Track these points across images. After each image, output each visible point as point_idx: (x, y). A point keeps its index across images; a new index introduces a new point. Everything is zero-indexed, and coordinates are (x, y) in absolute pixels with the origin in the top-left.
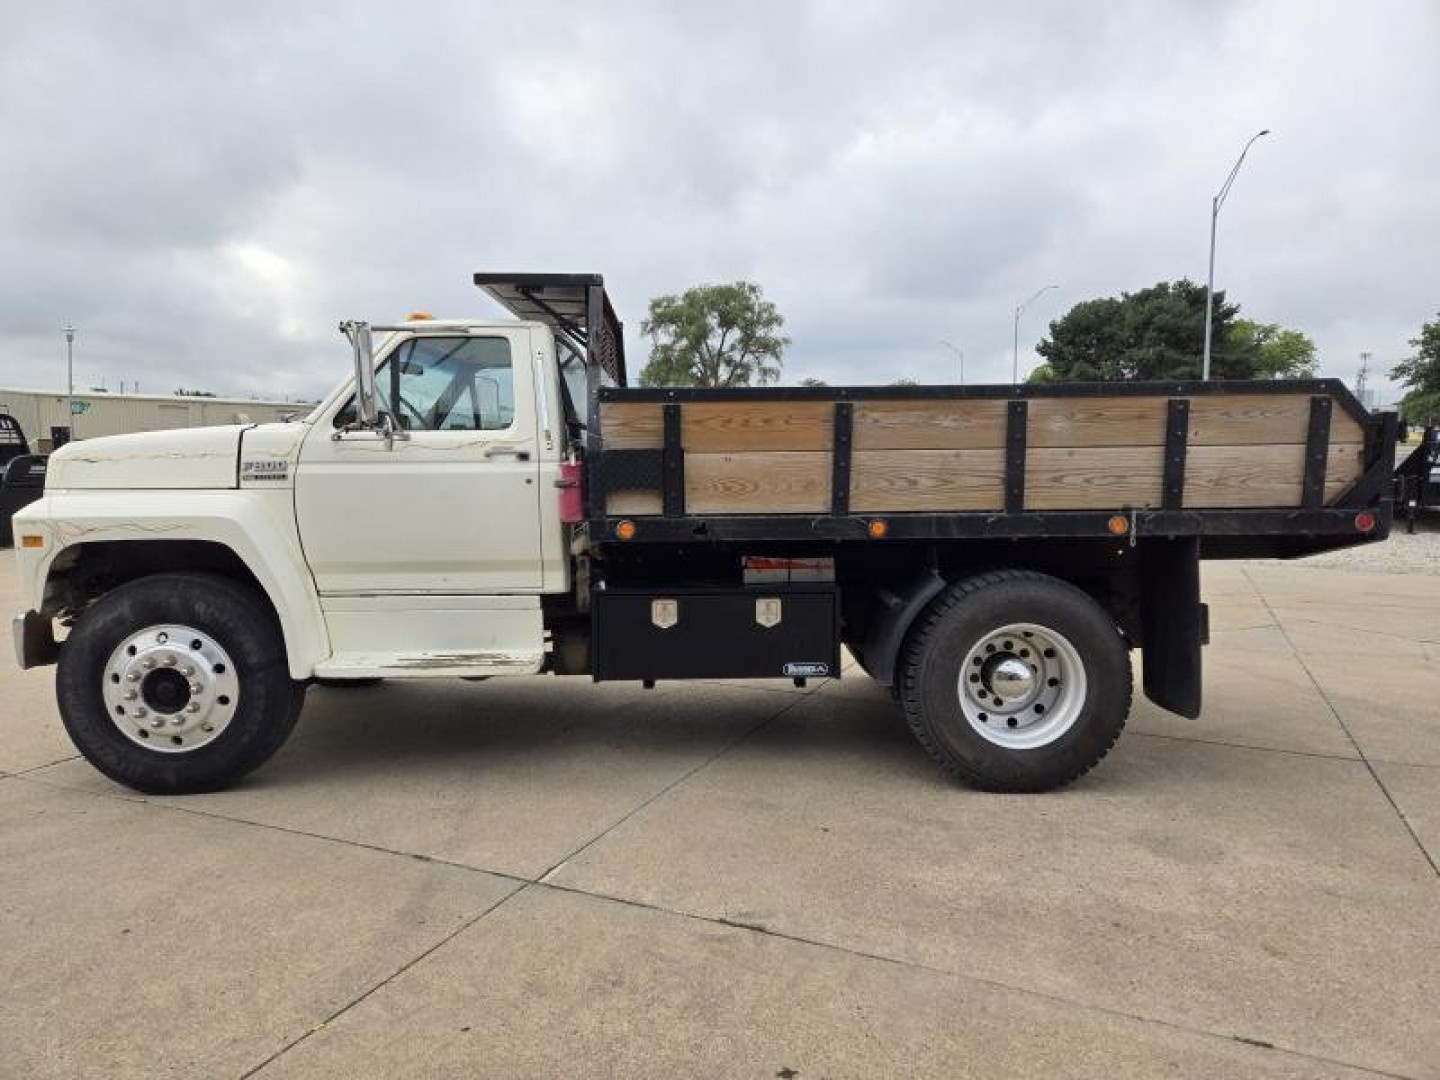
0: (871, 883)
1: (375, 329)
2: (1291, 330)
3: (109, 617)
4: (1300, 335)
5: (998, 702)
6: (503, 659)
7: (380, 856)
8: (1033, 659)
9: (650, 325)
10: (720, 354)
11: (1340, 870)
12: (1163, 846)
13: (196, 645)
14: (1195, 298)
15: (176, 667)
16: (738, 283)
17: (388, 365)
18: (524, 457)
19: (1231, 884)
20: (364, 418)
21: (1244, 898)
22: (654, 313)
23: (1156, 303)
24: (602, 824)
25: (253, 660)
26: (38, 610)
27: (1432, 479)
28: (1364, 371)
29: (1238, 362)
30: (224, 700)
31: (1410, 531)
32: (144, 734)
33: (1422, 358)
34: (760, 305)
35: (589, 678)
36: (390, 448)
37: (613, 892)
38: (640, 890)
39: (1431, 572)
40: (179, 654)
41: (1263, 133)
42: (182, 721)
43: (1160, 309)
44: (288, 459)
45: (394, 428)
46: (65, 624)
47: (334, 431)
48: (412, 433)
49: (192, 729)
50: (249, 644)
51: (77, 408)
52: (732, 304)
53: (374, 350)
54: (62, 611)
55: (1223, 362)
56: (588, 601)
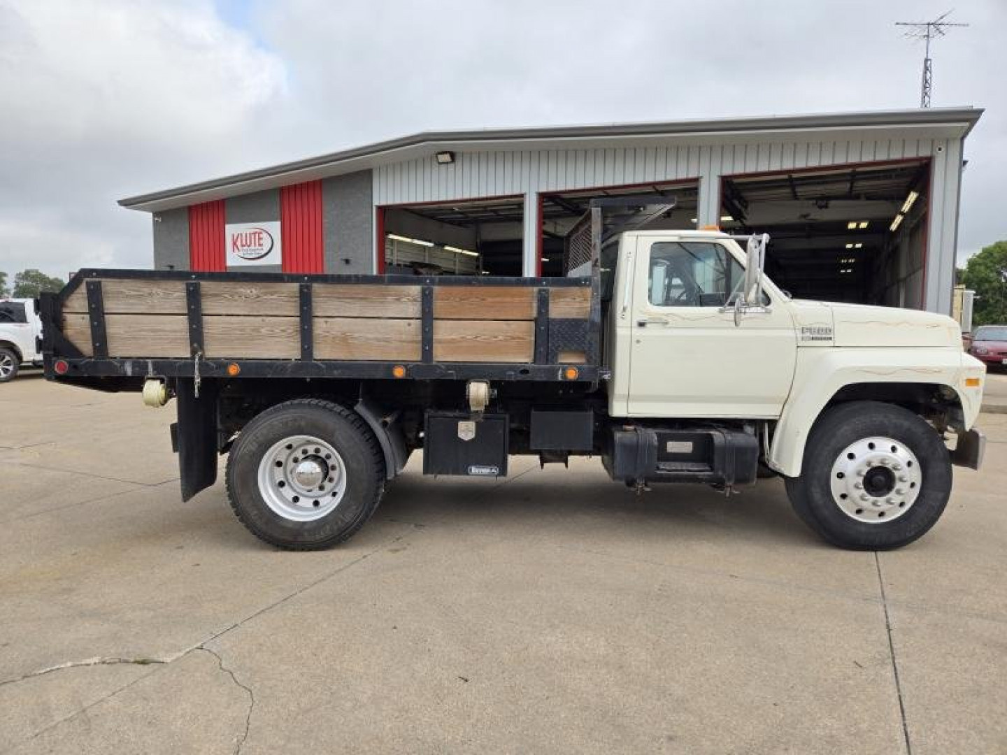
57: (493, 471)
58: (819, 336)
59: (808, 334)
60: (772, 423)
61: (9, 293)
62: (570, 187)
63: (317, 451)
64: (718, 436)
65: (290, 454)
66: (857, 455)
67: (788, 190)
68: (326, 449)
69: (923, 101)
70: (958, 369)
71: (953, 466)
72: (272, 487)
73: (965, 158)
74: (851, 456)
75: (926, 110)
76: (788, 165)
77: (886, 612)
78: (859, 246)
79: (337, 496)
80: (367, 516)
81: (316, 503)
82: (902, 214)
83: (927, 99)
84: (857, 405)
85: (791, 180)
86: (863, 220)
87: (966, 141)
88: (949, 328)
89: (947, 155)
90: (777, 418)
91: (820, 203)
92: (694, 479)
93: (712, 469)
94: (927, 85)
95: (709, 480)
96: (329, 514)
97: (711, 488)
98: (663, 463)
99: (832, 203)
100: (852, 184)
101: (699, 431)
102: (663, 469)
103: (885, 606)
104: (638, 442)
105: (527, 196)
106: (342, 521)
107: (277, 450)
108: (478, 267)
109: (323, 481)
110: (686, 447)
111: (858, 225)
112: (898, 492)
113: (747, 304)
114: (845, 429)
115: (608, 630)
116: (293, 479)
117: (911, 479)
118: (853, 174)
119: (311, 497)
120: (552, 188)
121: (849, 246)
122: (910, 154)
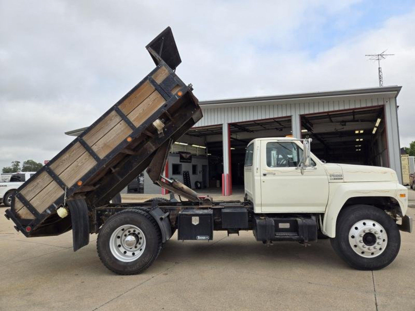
57: (207, 237)
58: (337, 178)
59: (333, 177)
60: (322, 215)
61: (20, 170)
62: (240, 121)
63: (134, 231)
64: (299, 220)
65: (123, 233)
66: (359, 228)
67: (328, 119)
68: (138, 230)
69: (380, 84)
70: (395, 190)
71: (400, 231)
72: (115, 247)
73: (398, 105)
74: (356, 228)
75: (381, 87)
76: (326, 110)
77: (376, 298)
78: (361, 140)
79: (142, 250)
80: (154, 259)
81: (133, 254)
82: (376, 127)
83: (381, 82)
84: (356, 206)
85: (328, 115)
86: (362, 130)
87: (397, 98)
88: (391, 173)
89: (390, 104)
90: (324, 212)
91: (342, 123)
92: (290, 239)
93: (298, 235)
94: (381, 77)
95: (297, 240)
96: (138, 259)
97: (299, 243)
98: (277, 233)
99: (347, 123)
100: (354, 115)
101: (292, 219)
102: (277, 236)
103: (375, 295)
104: (266, 223)
105: (224, 125)
106: (144, 261)
107: (118, 231)
108: (206, 153)
109: (136, 244)
110: (287, 226)
111: (359, 132)
112: (378, 244)
113: (306, 166)
114: (352, 217)
115: (255, 308)
116: (124, 243)
117: (383, 238)
118: (353, 112)
119: (131, 251)
120: (233, 122)
121: (357, 140)
122: (375, 104)
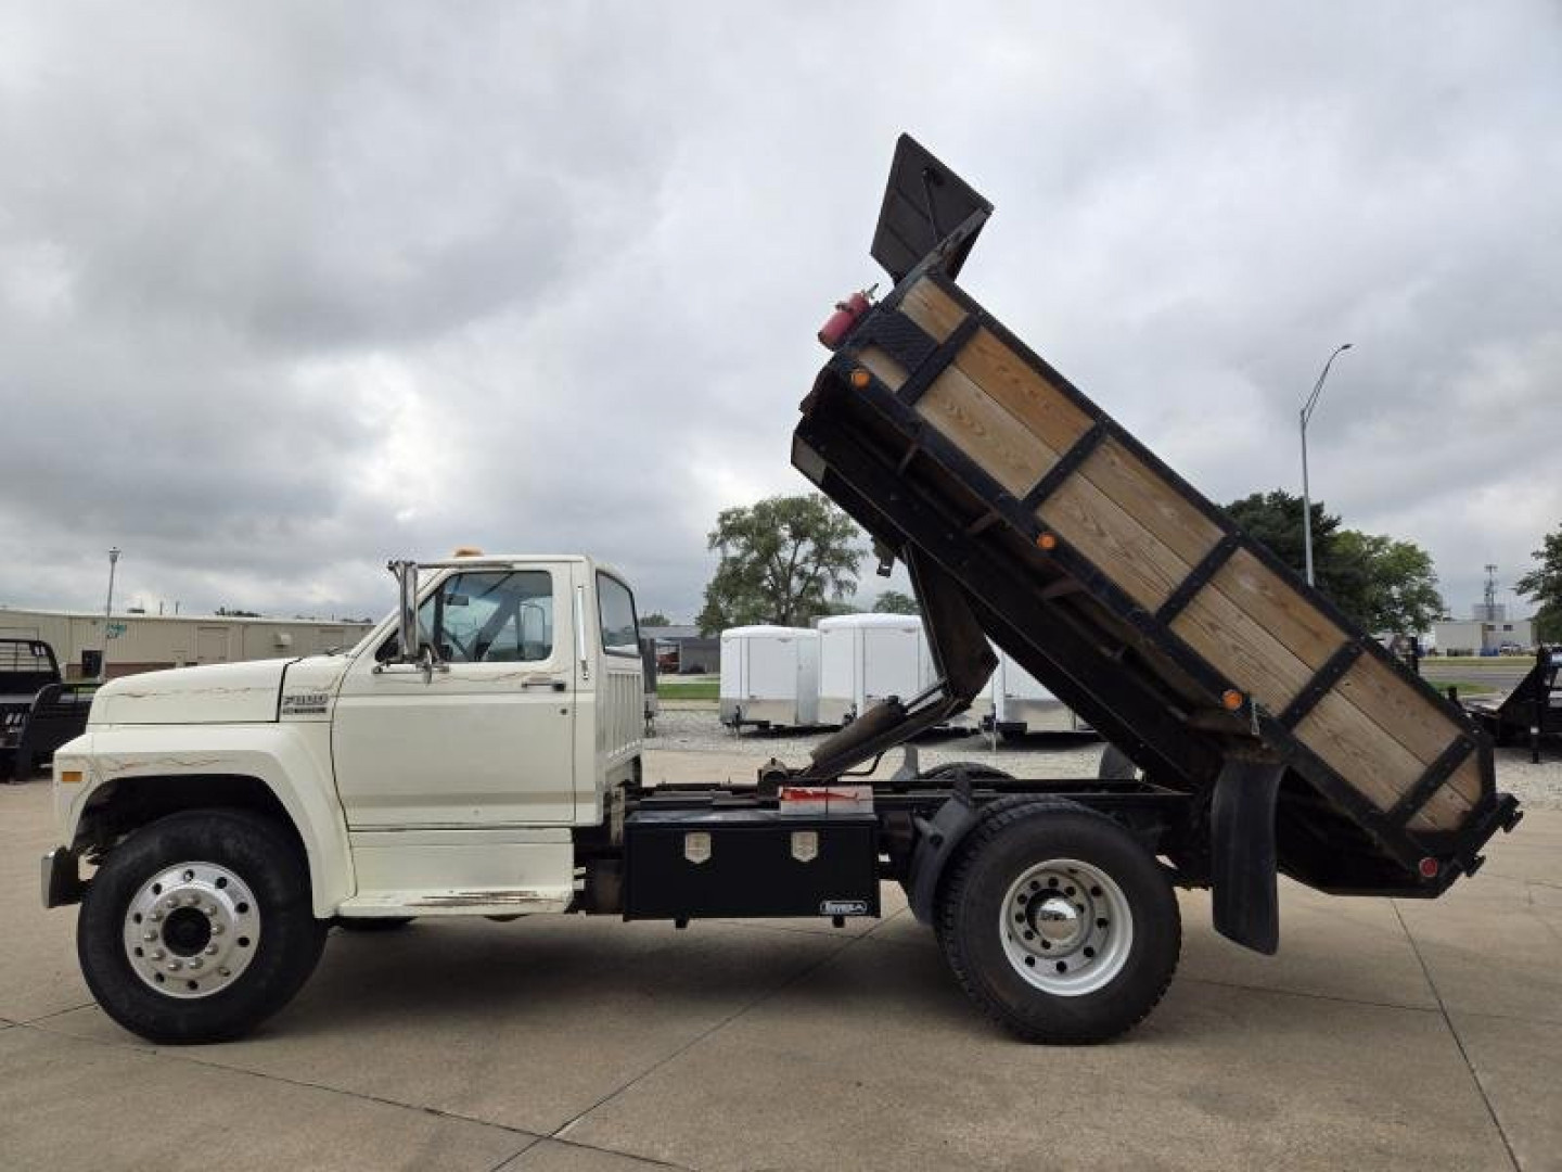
0: (900, 1139)
1: (421, 567)
2: (1403, 541)
3: (138, 854)
4: (1413, 547)
5: (1046, 945)
6: (530, 896)
7: (391, 1109)
8: (1079, 897)
9: (718, 539)
10: (792, 566)
11: (1395, 1127)
12: (1214, 1103)
13: (221, 883)
14: (1290, 509)
15: (199, 907)
16: (810, 495)
17: (434, 598)
18: (560, 687)
19: (1279, 1141)
20: (406, 652)
21: (1290, 1157)
22: (723, 526)
23: (1250, 515)
24: (625, 1077)
25: (279, 898)
26: (69, 847)
27: (1553, 704)
28: (1491, 584)
29: (1344, 576)
30: (244, 942)
31: (1536, 760)
32: (160, 978)
33: (1550, 571)
34: (834, 516)
35: (620, 918)
36: (429, 680)
37: (629, 1147)
38: (657, 1146)
39: (1553, 806)
40: (203, 892)
41: (1346, 347)
42: (200, 964)
43: (1256, 521)
44: (329, 693)
45: (434, 660)
46: (92, 862)
47: (376, 664)
48: (452, 666)
49: (210, 973)
50: (275, 882)
51: (114, 631)
52: (805, 515)
53: (420, 586)
54: (90, 849)
55: (1328, 576)
56: (621, 837)
